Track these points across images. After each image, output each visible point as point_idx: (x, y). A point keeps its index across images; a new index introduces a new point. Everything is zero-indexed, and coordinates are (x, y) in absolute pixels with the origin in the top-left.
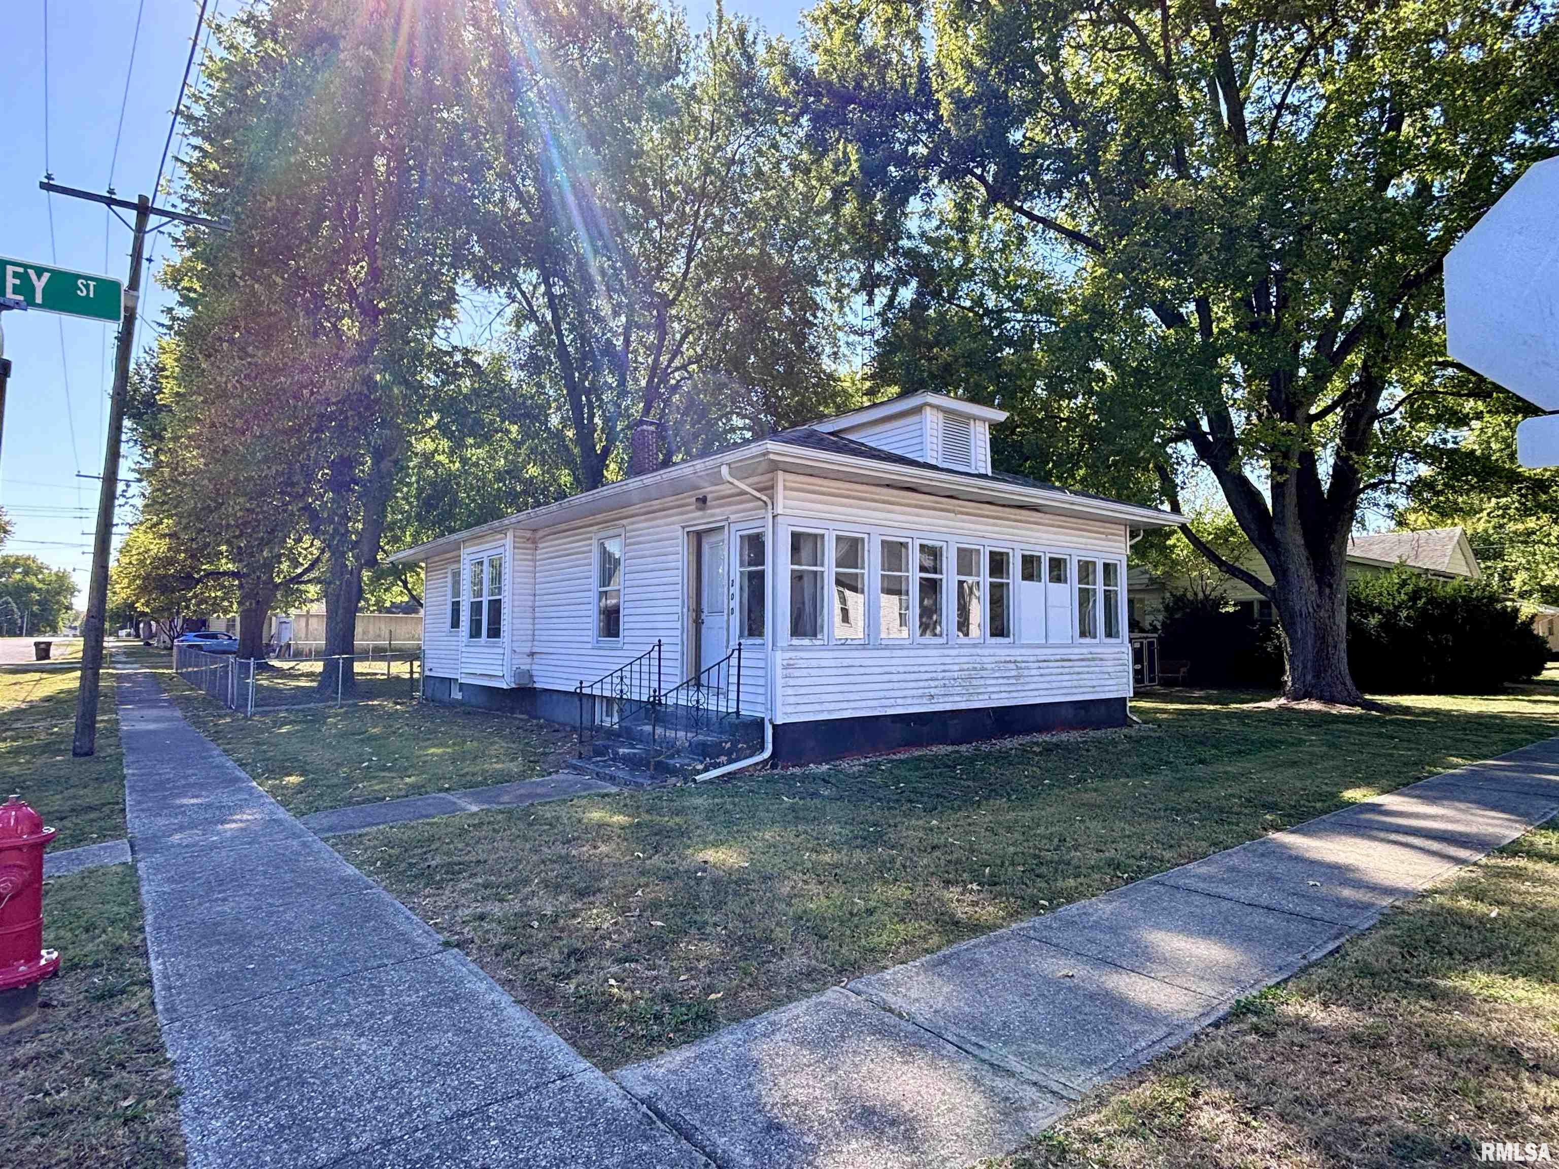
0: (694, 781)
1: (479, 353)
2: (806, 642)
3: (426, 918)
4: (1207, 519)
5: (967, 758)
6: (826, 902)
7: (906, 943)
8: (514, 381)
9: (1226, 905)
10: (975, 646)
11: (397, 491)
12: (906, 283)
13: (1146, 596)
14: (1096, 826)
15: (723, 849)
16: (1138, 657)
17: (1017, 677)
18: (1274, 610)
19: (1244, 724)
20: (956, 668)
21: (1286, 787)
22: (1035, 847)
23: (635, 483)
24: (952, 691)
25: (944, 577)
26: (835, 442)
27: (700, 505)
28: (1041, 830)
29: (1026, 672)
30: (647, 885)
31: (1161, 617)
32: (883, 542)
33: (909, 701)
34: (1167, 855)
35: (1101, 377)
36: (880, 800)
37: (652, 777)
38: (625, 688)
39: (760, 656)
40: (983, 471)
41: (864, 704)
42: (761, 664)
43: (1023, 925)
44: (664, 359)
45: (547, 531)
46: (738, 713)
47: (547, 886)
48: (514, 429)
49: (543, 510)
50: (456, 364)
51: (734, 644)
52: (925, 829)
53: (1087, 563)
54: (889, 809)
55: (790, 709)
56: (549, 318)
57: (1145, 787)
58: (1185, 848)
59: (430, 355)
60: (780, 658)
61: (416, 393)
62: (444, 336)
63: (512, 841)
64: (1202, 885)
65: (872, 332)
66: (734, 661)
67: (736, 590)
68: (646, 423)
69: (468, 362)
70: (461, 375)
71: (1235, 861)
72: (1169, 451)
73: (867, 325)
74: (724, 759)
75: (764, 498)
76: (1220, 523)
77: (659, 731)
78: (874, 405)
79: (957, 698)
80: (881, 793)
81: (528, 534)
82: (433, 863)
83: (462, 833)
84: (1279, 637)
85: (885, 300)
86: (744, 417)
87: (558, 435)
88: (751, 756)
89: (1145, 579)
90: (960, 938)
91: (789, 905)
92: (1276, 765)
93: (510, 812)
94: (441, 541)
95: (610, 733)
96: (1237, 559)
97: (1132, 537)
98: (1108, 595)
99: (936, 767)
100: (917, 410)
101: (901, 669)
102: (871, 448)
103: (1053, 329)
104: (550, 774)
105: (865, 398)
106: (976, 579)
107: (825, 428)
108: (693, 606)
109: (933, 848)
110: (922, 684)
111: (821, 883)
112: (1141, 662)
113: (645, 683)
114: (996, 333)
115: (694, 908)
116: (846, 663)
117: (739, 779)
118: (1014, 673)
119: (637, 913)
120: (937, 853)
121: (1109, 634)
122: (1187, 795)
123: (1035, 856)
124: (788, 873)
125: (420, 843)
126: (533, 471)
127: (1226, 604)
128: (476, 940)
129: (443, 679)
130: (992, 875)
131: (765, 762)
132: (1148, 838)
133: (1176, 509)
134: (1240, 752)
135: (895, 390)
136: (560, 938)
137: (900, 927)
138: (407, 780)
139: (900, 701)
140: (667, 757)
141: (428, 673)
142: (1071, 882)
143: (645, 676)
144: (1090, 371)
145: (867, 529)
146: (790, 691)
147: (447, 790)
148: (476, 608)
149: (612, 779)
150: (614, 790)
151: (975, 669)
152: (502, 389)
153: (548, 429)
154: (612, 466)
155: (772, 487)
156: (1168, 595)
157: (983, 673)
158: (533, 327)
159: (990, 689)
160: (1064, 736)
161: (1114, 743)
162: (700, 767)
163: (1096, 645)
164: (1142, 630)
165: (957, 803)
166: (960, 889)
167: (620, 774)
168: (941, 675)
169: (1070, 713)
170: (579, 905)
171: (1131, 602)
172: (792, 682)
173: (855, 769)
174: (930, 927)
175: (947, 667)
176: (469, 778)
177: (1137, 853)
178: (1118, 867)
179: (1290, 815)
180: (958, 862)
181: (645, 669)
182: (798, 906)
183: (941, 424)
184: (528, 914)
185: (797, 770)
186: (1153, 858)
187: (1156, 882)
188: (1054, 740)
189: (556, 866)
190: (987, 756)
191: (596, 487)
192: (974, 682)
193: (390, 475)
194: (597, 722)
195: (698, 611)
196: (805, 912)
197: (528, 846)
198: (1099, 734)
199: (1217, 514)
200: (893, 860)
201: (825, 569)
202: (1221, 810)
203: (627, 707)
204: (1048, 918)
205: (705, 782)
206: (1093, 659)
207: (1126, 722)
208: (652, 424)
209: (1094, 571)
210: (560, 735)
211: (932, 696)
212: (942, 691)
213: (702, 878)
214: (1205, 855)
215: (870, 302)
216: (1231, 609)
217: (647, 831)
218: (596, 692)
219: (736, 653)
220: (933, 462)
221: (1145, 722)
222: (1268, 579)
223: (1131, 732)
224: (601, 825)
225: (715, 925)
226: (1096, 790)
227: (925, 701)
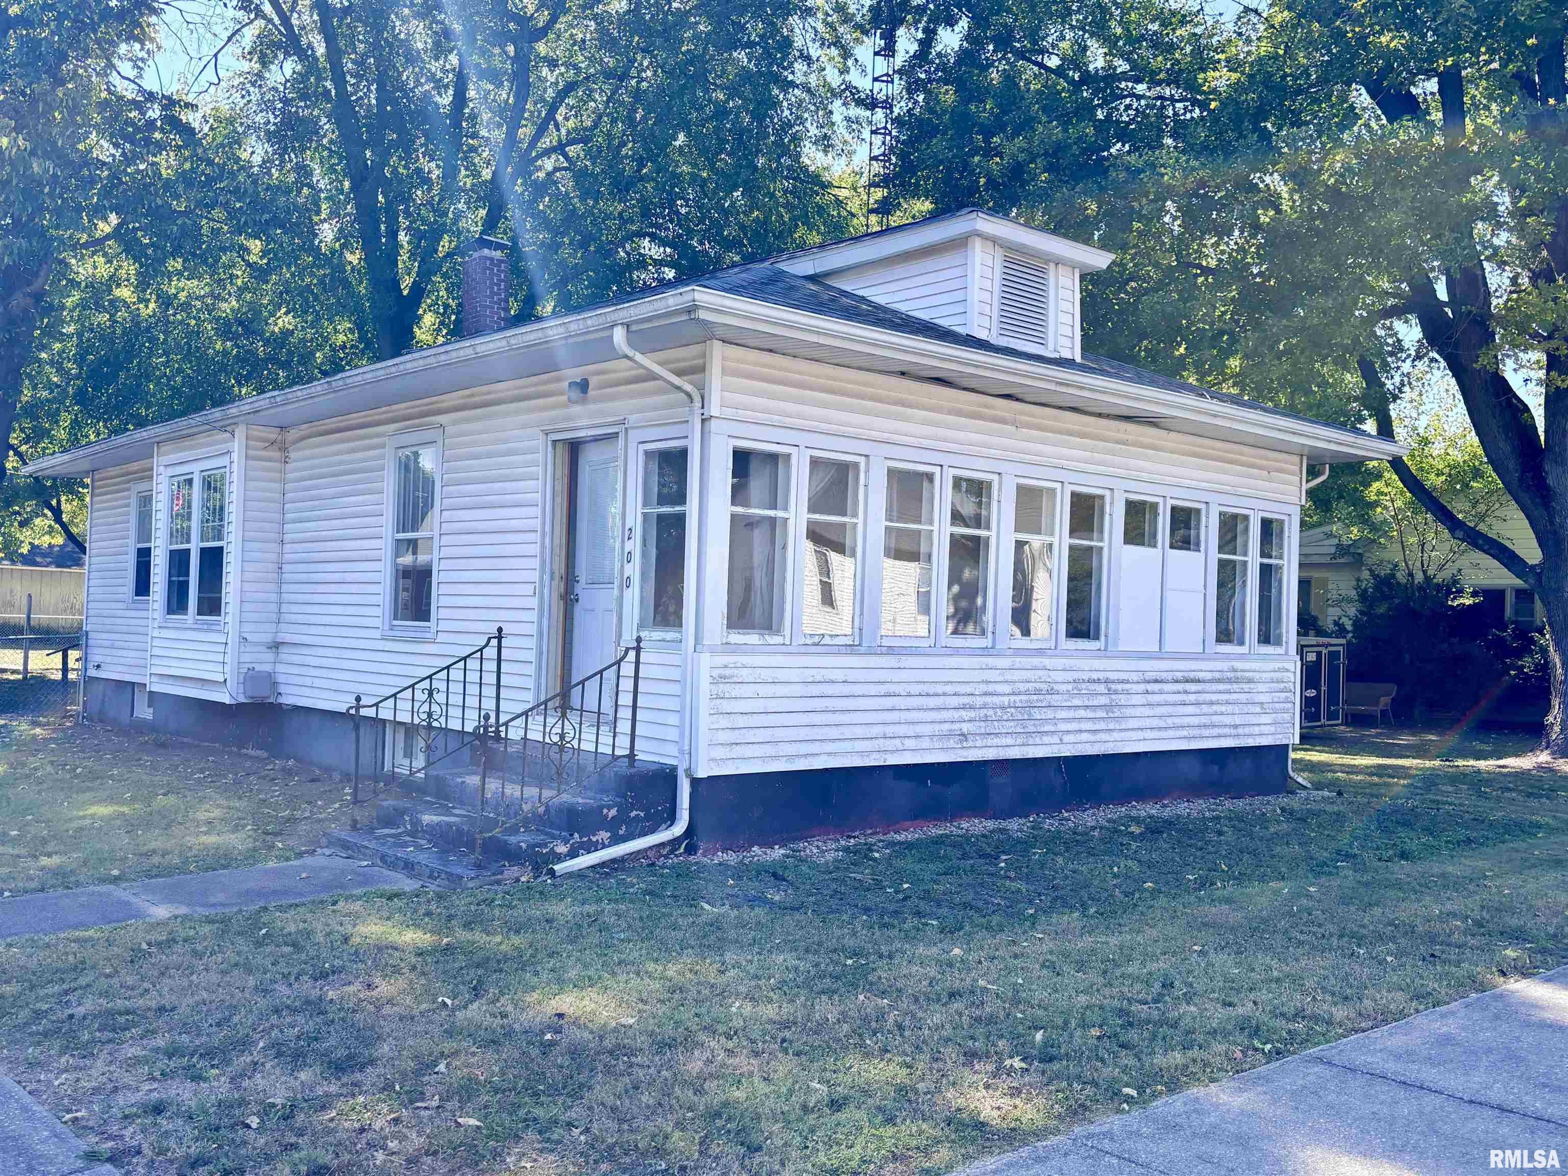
0: (552, 873)
1: (193, 107)
2: (753, 638)
3: (58, 1108)
4: (1437, 449)
5: (1019, 841)
6: (763, 1088)
7: (895, 1158)
8: (257, 159)
9: (1430, 1101)
10: (1040, 652)
11: (43, 347)
12: (951, 22)
13: (1329, 575)
14: (1223, 961)
15: (592, 993)
16: (1310, 675)
17: (1107, 707)
18: (1538, 604)
19: (1481, 795)
20: (1006, 689)
21: (1540, 903)
22: (1122, 997)
23: (465, 348)
24: (997, 727)
25: (993, 534)
26: (814, 295)
27: (575, 394)
28: (1133, 969)
29: (1123, 699)
30: (455, 1054)
31: (1352, 611)
32: (891, 472)
33: (926, 743)
34: (1340, 1013)
35: (1273, 201)
36: (867, 910)
37: (479, 866)
38: (435, 707)
39: (676, 660)
40: (1066, 354)
41: (847, 746)
42: (675, 674)
43: (1092, 1128)
44: (525, 132)
45: (305, 429)
46: (631, 756)
47: (279, 1055)
48: (256, 246)
49: (299, 391)
50: (151, 124)
51: (628, 639)
52: (939, 962)
53: (1235, 517)
54: (885, 926)
55: (720, 753)
56: (321, 50)
57: (1309, 896)
58: (1367, 1003)
59: (104, 105)
60: (706, 663)
61: (76, 174)
62: (131, 73)
63: (224, 973)
64: (1391, 1067)
65: (888, 105)
66: (628, 669)
67: (635, 546)
68: (489, 245)
69: (174, 123)
70: (160, 147)
71: (1449, 1027)
72: (1380, 332)
73: (882, 91)
74: (604, 835)
75: (688, 387)
76: (1456, 456)
77: (493, 785)
78: (888, 231)
79: (1009, 741)
80: (872, 899)
81: (273, 434)
82: (80, 1011)
83: (136, 956)
84: (1544, 651)
85: (914, 47)
86: (663, 243)
87: (335, 261)
88: (652, 831)
89: (1330, 546)
90: (985, 1150)
91: (699, 1092)
92: (1528, 865)
93: (225, 921)
94: (121, 439)
95: (408, 786)
96: (1482, 517)
97: (1313, 472)
98: (1267, 572)
99: (965, 856)
100: (960, 243)
101: (915, 689)
102: (878, 307)
103: (1197, 112)
104: (300, 855)
105: (873, 218)
106: (1048, 539)
107: (803, 266)
108: (560, 567)
109: (952, 995)
110: (946, 715)
111: (757, 1054)
112: (1317, 687)
113: (472, 701)
114: (1100, 115)
115: (536, 1094)
116: (819, 675)
117: (630, 871)
118: (1103, 700)
119: (435, 1103)
120: (956, 1005)
121: (1266, 637)
122: (1377, 911)
123: (1121, 1013)
124: (702, 1037)
125: (58, 975)
126: (284, 321)
127: (1460, 591)
128: (146, 1150)
129: (120, 684)
130: (1046, 1043)
131: (674, 843)
132: (1309, 983)
133: (1386, 431)
134: (1469, 841)
135: (925, 206)
136: (294, 1147)
137: (890, 1131)
138: (45, 861)
139: (910, 743)
140: (506, 831)
141: (92, 673)
142: (1177, 1057)
143: (473, 689)
144: (1254, 188)
145: (864, 448)
146: (724, 722)
147: (116, 880)
148: (179, 560)
149: (409, 867)
150: (409, 885)
151: (1038, 692)
152: (233, 175)
153: (315, 251)
154: (429, 319)
155: (702, 369)
156: (1366, 574)
157: (1055, 700)
158: (291, 66)
159: (1063, 727)
160: (1182, 808)
161: (1263, 820)
162: (562, 849)
163: (1241, 657)
164: (1320, 632)
165: (995, 919)
166: (991, 1067)
167: (422, 858)
168: (979, 701)
169: (1193, 770)
170: (333, 1089)
171: (1304, 585)
172: (727, 706)
173: (830, 856)
174: (937, 1133)
175: (991, 688)
176: (156, 860)
177: (1289, 1009)
178: (1256, 1032)
179: (1544, 951)
180: (991, 1020)
181: (473, 677)
182: (715, 1092)
183: (999, 269)
184: (242, 1103)
185: (731, 858)
186: (1316, 1018)
187: (1320, 1060)
188: (1167, 813)
189: (300, 1019)
190: (1052, 841)
191: (398, 354)
192: (1037, 714)
193: (27, 319)
194: (387, 767)
195: (570, 579)
196: (726, 1104)
197: (251, 982)
198: (1240, 804)
199: (1453, 443)
200: (881, 1016)
201: (791, 515)
202: (1432, 939)
203: (440, 742)
204: (1133, 1117)
205: (570, 875)
206: (1237, 681)
207: (1285, 786)
208: (500, 247)
209: (1246, 529)
210: (321, 787)
211: (964, 736)
212: (982, 727)
213: (552, 1044)
214: (1402, 1015)
215: (889, 50)
216: (1468, 601)
217: (461, 960)
218: (386, 713)
219: (632, 655)
220: (982, 335)
221: (1318, 786)
222: (1532, 553)
223: (1293, 802)
224: (382, 948)
225: (570, 1125)
226: (1228, 901)
227: (952, 743)
